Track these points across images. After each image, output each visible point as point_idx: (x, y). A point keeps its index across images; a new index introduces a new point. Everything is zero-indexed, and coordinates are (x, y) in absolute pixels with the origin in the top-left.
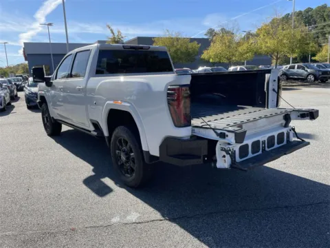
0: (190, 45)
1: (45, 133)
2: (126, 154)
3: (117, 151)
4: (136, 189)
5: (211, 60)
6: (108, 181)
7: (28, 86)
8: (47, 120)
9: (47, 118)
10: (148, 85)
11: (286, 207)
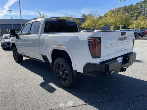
0: (76, 21)
1: (14, 61)
2: (63, 71)
3: (57, 70)
4: (68, 88)
5: (86, 28)
6: (52, 84)
7: (3, 39)
8: (16, 55)
9: (16, 54)
10: (77, 38)
11: (143, 96)
